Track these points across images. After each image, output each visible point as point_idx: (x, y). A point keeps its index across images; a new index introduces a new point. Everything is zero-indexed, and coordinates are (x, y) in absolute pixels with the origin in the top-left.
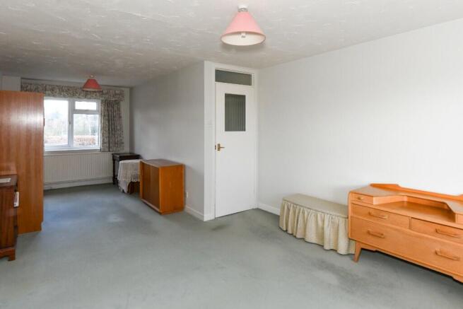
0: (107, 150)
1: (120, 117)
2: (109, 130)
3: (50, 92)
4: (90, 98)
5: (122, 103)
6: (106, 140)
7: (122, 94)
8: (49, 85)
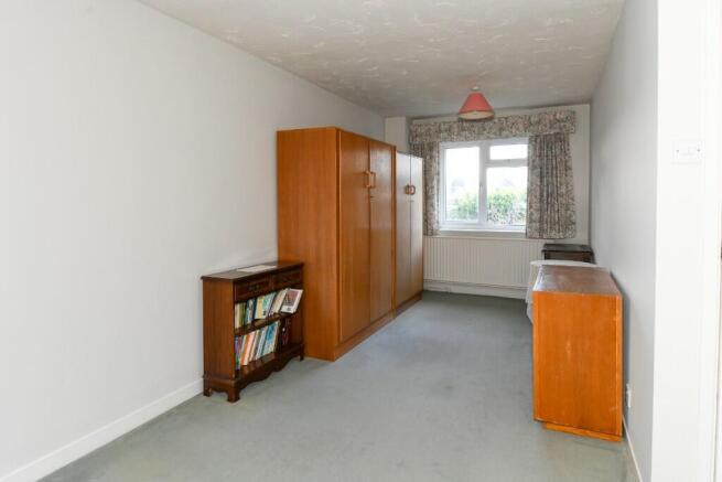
0: (536, 234)
1: (568, 168)
2: (542, 196)
3: (445, 134)
4: (507, 137)
5: (572, 139)
6: (536, 216)
7: (572, 118)
8: (444, 123)
